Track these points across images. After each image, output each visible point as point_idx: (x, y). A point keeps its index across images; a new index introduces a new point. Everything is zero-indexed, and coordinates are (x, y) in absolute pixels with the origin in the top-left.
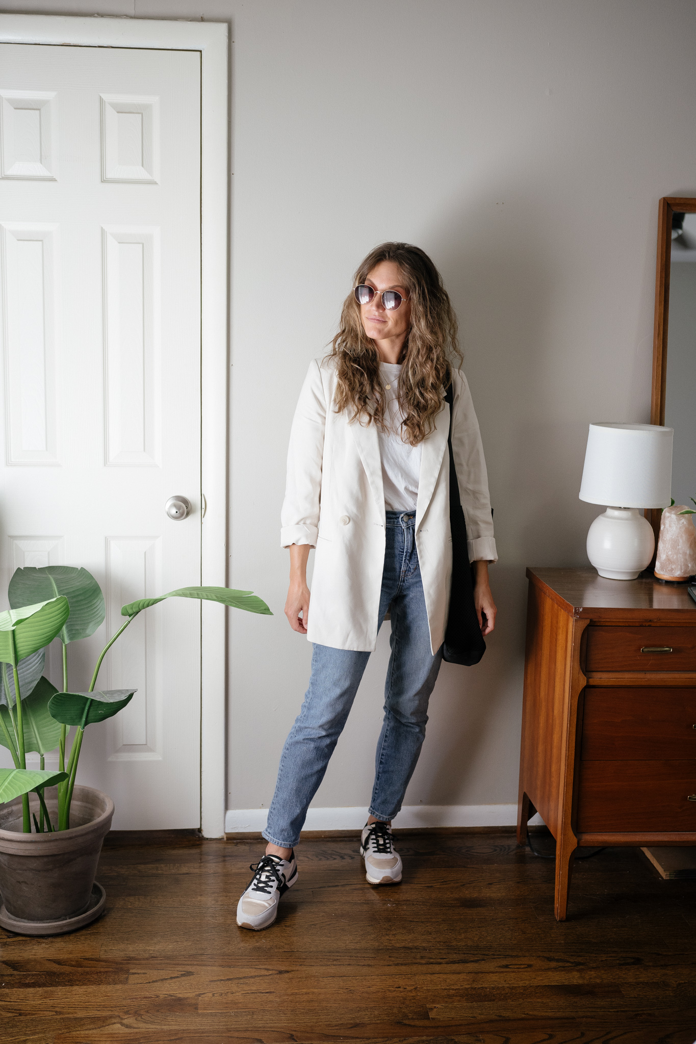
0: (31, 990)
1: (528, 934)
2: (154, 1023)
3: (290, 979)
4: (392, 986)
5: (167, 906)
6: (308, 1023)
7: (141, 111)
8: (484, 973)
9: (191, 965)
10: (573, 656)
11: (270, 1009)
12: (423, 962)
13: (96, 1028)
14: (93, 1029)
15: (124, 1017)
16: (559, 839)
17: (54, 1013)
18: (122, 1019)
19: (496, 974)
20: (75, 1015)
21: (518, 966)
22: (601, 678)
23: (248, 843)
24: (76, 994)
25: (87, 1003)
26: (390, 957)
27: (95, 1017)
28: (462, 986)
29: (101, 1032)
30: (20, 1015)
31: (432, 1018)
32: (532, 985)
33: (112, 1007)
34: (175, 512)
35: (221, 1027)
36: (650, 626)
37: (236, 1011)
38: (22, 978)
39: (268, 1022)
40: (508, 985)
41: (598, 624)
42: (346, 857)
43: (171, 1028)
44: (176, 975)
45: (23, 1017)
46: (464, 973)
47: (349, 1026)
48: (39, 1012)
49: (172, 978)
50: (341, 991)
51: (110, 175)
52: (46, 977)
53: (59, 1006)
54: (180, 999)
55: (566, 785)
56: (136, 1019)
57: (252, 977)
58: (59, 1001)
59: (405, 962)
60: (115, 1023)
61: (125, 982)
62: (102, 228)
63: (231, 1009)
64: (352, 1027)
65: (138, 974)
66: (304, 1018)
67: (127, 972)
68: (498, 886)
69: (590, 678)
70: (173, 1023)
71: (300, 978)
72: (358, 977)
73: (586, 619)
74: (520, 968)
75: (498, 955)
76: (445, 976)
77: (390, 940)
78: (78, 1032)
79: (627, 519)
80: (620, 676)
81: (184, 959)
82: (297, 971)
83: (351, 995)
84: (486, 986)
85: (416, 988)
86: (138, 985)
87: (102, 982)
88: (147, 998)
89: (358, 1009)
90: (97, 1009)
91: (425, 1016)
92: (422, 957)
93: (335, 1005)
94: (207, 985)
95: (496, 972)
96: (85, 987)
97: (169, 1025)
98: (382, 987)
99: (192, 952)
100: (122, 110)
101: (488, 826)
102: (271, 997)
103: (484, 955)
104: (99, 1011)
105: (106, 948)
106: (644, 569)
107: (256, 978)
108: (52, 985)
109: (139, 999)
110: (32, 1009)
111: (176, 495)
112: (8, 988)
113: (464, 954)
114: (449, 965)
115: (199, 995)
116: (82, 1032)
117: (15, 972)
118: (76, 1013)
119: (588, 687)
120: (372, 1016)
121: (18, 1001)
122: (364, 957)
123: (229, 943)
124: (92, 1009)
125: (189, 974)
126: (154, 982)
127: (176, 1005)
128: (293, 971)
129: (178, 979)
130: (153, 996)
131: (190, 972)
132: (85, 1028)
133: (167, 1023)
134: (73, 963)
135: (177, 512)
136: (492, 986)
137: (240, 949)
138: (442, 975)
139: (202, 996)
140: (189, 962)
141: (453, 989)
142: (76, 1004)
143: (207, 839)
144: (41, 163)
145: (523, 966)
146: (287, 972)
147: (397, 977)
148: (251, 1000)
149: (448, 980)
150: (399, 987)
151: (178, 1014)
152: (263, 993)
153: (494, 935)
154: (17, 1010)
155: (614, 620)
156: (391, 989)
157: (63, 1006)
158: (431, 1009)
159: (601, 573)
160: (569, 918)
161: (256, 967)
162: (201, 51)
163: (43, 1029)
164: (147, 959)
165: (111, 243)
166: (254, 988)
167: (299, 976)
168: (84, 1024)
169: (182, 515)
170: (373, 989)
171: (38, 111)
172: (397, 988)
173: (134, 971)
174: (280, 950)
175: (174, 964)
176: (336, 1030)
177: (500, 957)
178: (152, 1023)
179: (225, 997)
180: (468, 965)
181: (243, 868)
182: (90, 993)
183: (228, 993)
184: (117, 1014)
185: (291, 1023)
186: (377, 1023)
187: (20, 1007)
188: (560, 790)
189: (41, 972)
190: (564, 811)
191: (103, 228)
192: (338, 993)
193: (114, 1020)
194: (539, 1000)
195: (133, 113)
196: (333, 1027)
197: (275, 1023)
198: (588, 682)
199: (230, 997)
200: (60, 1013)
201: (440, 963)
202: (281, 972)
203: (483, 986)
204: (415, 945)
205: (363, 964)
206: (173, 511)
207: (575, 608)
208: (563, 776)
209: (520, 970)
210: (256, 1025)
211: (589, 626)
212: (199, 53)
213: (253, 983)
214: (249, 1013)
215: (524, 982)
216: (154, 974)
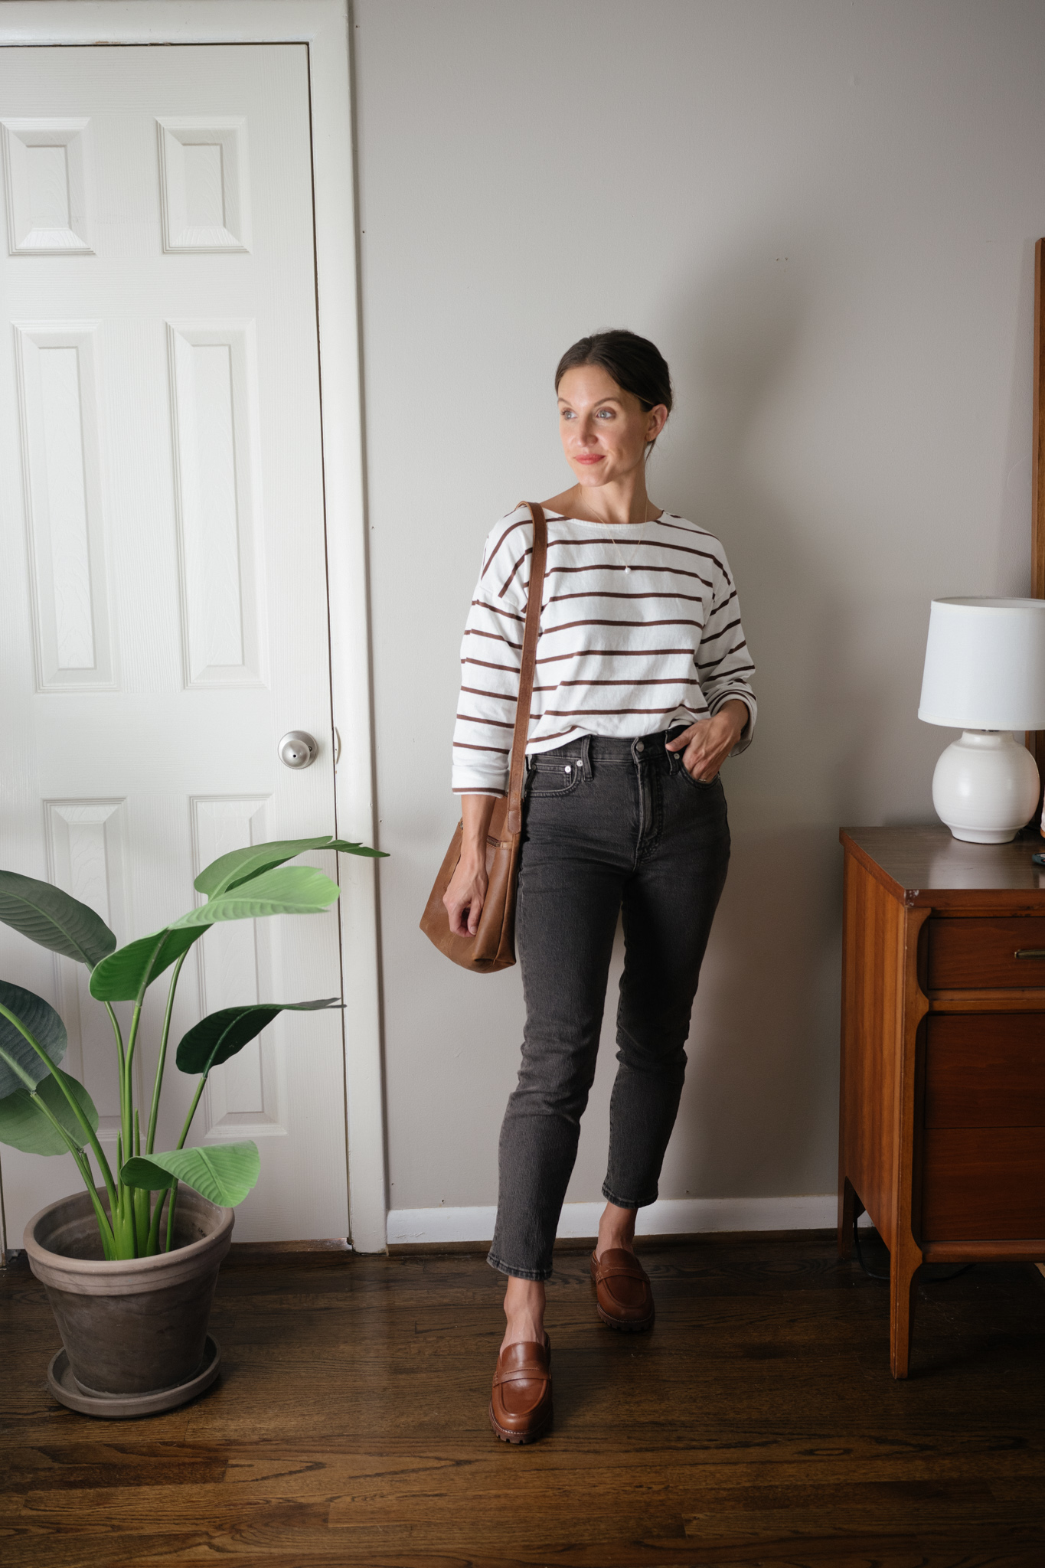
0: (78, 1492)
1: (848, 1400)
2: (259, 1544)
3: (473, 1474)
4: (630, 1484)
5: (292, 1360)
6: (495, 1543)
7: (221, 142)
8: (774, 1462)
9: (322, 1452)
10: (906, 966)
11: (438, 1521)
12: (680, 1445)
13: (170, 1553)
14: (166, 1553)
15: (214, 1535)
16: (894, 1250)
17: (110, 1529)
18: (212, 1537)
19: (793, 1465)
20: (141, 1532)
21: (829, 1452)
22: (953, 1000)
23: (421, 1260)
24: (144, 1499)
25: (160, 1513)
26: (629, 1438)
27: (170, 1535)
28: (739, 1484)
29: (178, 1559)
30: (59, 1531)
31: (689, 1536)
32: (849, 1481)
33: (197, 1519)
34: (292, 756)
35: (361, 1550)
36: (1028, 916)
37: (386, 1524)
38: (65, 1474)
39: (434, 1541)
40: (811, 1483)
41: (946, 915)
42: (570, 1280)
43: (285, 1552)
44: (298, 1469)
45: (62, 1534)
46: (744, 1463)
47: (560, 1548)
48: (88, 1527)
49: (291, 1473)
50: (550, 1493)
51: (175, 242)
52: (101, 1472)
53: (118, 1517)
54: (301, 1506)
55: (902, 1167)
56: (232, 1538)
57: (413, 1471)
58: (118, 1510)
59: (651, 1446)
60: (200, 1544)
61: (219, 1479)
62: (166, 324)
63: (378, 1522)
64: (563, 1550)
65: (241, 1466)
66: (490, 1535)
67: (224, 1463)
68: (805, 1324)
69: (935, 1000)
70: (288, 1543)
71: (488, 1472)
72: (577, 1471)
73: (926, 907)
74: (832, 1455)
75: (798, 1434)
76: (712, 1468)
77: (631, 1411)
78: (143, 1559)
79: (994, 749)
80: (983, 997)
81: (313, 1443)
82: (485, 1460)
83: (566, 1499)
84: (777, 1483)
85: (666, 1488)
86: (240, 1484)
87: (185, 1480)
88: (251, 1504)
89: (575, 1521)
90: (176, 1522)
91: (678, 1531)
92: (679, 1439)
93: (538, 1515)
94: (344, 1483)
95: (794, 1462)
96: (159, 1487)
97: (282, 1547)
98: (614, 1486)
99: (324, 1432)
100: (189, 141)
101: (795, 1229)
102: (441, 1503)
103: (777, 1434)
104: (177, 1524)
105: (195, 1427)
106: (1023, 826)
107: (421, 1473)
108: (109, 1484)
109: (240, 1507)
110: (77, 1523)
111: (295, 730)
112: (43, 1490)
113: (745, 1432)
114: (721, 1450)
115: (331, 1500)
116: (149, 1559)
117: (56, 1465)
118: (142, 1528)
119: (932, 1015)
120: (596, 1532)
121: (57, 1509)
122: (590, 1438)
123: (383, 1417)
124: (166, 1522)
125: (318, 1466)
126: (264, 1478)
127: (294, 1514)
128: (477, 1461)
129: (301, 1474)
130: (261, 1502)
131: (320, 1463)
132: (154, 1551)
133: (280, 1544)
134: (144, 1450)
135: (295, 756)
136: (786, 1483)
137: (398, 1426)
138: (708, 1466)
139: (335, 1501)
140: (319, 1448)
141: (725, 1489)
142: (144, 1513)
143: (361, 1254)
144: (71, 228)
145: (837, 1452)
146: (469, 1462)
147: (639, 1469)
148: (411, 1506)
149: (718, 1475)
150: (641, 1486)
151: (296, 1529)
152: (429, 1496)
153: (793, 1403)
154: (54, 1524)
155: (970, 908)
156: (627, 1488)
157: (124, 1517)
158: (689, 1521)
159: (956, 834)
160: (914, 1374)
161: (422, 1455)
162: (307, 44)
163: (92, 1553)
164: (256, 1443)
165: (181, 346)
166: (416, 1489)
167: (487, 1470)
168: (154, 1545)
169: (304, 758)
170: (600, 1489)
171: (63, 149)
172: (637, 1487)
173: (234, 1462)
174: (461, 1428)
175: (296, 1451)
176: (537, 1556)
177: (802, 1436)
178: (258, 1543)
179: (371, 1502)
180: (751, 1450)
181: (412, 1299)
182: (165, 1497)
183: (375, 1496)
184: (204, 1529)
185: (469, 1543)
186: (603, 1544)
187: (59, 1518)
188: (894, 1176)
189: (94, 1464)
190: (900, 1209)
191: (169, 324)
192: (544, 1496)
193: (199, 1540)
194: (859, 1506)
195: (208, 144)
196: (534, 1549)
197: (445, 1544)
198: (931, 1005)
199: (379, 1503)
200: (119, 1528)
201: (707, 1448)
202: (459, 1463)
203: (773, 1483)
204: (670, 1418)
205: (586, 1449)
206: (290, 754)
207: (908, 891)
208: (897, 1154)
209: (832, 1458)
210: (415, 1547)
211: (930, 918)
212: (304, 46)
213: (415, 1481)
214: (406, 1527)
215: (836, 1477)
216: (264, 1467)
